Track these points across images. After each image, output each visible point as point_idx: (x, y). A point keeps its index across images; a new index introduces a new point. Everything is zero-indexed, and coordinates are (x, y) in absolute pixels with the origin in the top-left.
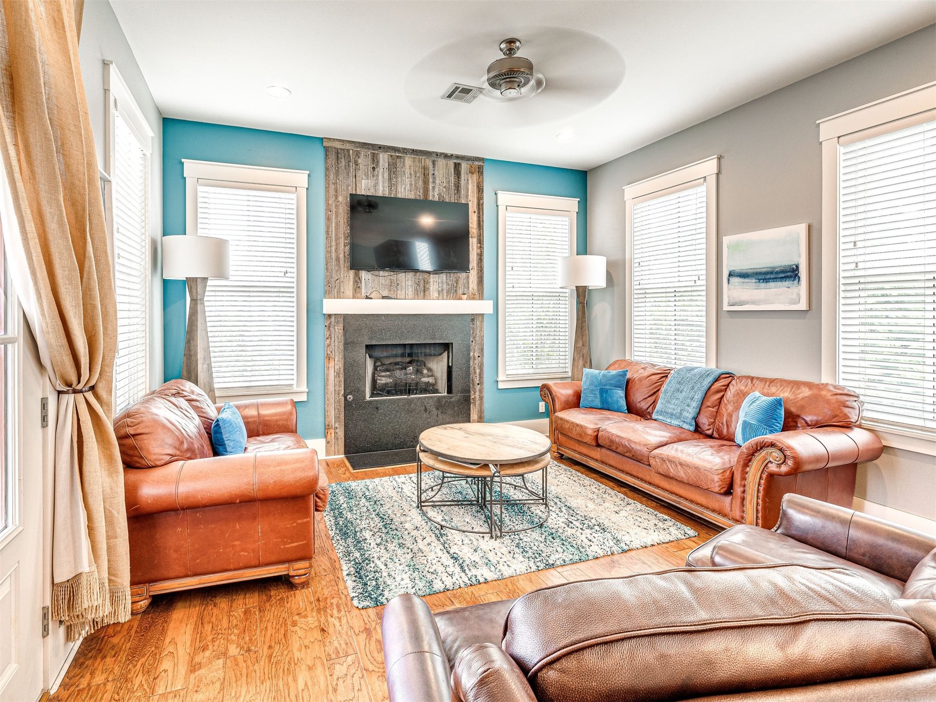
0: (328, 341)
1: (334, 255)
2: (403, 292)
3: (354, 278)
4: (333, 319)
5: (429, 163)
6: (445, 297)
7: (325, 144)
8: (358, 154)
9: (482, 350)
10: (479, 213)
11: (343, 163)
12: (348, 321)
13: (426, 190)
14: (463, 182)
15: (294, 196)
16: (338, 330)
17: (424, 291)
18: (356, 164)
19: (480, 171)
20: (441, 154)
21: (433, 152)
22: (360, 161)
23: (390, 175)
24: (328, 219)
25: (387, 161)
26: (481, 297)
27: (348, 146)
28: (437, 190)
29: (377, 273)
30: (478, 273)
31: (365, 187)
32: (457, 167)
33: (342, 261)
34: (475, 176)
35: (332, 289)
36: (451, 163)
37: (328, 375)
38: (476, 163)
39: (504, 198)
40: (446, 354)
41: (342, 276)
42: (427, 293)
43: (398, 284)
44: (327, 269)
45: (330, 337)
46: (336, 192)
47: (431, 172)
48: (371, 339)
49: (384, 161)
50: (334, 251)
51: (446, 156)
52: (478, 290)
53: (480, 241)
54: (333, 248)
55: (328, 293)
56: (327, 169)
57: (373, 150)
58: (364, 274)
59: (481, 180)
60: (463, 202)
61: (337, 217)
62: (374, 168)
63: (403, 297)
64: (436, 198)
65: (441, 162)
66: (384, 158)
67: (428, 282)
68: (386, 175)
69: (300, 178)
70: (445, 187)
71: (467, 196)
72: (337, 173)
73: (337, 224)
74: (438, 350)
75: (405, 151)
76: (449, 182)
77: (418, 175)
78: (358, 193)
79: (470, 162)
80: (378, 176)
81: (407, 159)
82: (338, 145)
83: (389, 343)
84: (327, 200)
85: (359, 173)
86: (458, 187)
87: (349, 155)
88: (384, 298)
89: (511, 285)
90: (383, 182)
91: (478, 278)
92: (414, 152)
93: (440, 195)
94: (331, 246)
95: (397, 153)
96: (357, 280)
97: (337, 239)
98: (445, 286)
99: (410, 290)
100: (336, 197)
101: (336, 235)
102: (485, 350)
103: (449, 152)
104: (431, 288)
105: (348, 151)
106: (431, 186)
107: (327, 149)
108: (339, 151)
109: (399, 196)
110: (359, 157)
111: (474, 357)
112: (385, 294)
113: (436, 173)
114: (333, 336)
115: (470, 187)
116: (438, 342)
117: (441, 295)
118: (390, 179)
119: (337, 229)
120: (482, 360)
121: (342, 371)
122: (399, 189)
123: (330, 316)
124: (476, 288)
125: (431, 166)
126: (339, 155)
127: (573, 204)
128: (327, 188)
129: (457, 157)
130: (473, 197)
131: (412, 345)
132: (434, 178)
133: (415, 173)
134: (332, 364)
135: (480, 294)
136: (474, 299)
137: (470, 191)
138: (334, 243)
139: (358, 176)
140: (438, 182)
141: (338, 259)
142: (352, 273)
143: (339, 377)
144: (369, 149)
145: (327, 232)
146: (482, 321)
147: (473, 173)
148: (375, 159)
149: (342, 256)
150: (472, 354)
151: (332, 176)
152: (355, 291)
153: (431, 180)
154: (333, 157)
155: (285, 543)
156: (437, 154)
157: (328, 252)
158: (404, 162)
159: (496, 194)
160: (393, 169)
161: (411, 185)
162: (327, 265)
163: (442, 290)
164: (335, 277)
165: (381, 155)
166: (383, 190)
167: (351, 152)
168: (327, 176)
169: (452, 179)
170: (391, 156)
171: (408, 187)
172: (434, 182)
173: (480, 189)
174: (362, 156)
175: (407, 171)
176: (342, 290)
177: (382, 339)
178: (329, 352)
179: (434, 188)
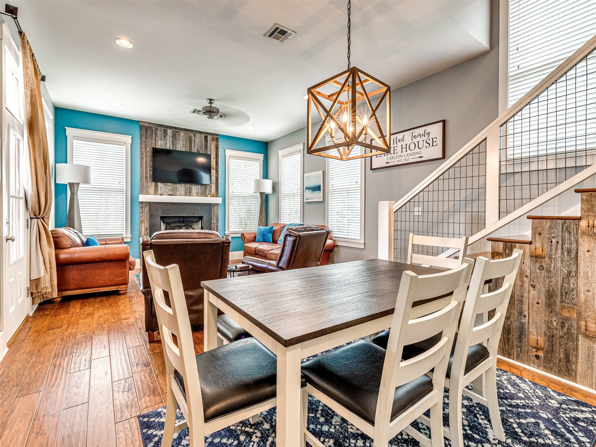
0: (142, 214)
1: (144, 175)
2: (179, 193)
3: (155, 186)
4: (144, 204)
5: (192, 135)
6: (200, 195)
7: (140, 124)
8: (157, 130)
9: (217, 220)
10: (216, 159)
11: (149, 133)
12: (151, 205)
13: (191, 147)
14: (209, 144)
15: (124, 147)
16: (147, 209)
17: (190, 193)
18: (156, 134)
19: (217, 140)
20: (198, 131)
21: (194, 130)
22: (158, 132)
23: (173, 139)
24: (142, 158)
25: (171, 133)
26: (217, 196)
27: (152, 126)
28: (196, 147)
29: (166, 184)
30: (216, 186)
31: (160, 144)
32: (206, 138)
33: (149, 178)
34: (215, 142)
35: (144, 190)
36: (203, 136)
37: (141, 230)
38: (215, 136)
39: (228, 152)
40: (200, 221)
41: (149, 185)
42: (191, 193)
43: (177, 189)
44: (141, 181)
45: (142, 212)
46: (146, 146)
47: (193, 139)
48: (163, 213)
49: (170, 133)
50: (144, 173)
51: (201, 132)
52: (216, 193)
53: (217, 171)
54: (144, 172)
55: (142, 192)
56: (141, 135)
57: (165, 128)
58: (160, 184)
59: (217, 144)
60: (209, 153)
61: (146, 157)
62: (165, 136)
63: (179, 195)
64: (196, 151)
65: (198, 135)
66: (170, 132)
67: (191, 189)
68: (171, 139)
69: (128, 139)
70: (200, 146)
71: (211, 151)
72: (146, 138)
73: (146, 161)
74: (197, 220)
75: (180, 129)
76: (202, 144)
77: (187, 140)
78: (157, 147)
79: (212, 136)
80: (167, 140)
81: (181, 133)
82: (147, 125)
83: (172, 215)
84: (141, 149)
85: (157, 138)
86: (206, 146)
87: (152, 130)
88: (169, 195)
89: (232, 191)
90: (169, 143)
91: (216, 187)
92: (185, 130)
93: (197, 150)
94: (143, 171)
95: (176, 130)
96: (156, 187)
97: (146, 167)
98: (200, 191)
99: (183, 192)
100: (146, 148)
101: (146, 166)
102: (219, 220)
103: (202, 131)
104: (193, 191)
105: (152, 127)
106: (193, 145)
107: (141, 127)
108: (147, 127)
109: (177, 149)
110: (157, 131)
111: (214, 223)
112: (170, 193)
113: (196, 140)
114: (144, 212)
115: (212, 147)
116: (196, 216)
117: (198, 194)
118: (173, 142)
119: (146, 163)
120: (218, 224)
121: (149, 228)
122: (177, 146)
123: (142, 203)
124: (215, 192)
125: (193, 137)
126: (147, 130)
127: (261, 156)
128: (141, 144)
129: (206, 133)
130: (214, 151)
131: (184, 217)
132: (195, 142)
133: (186, 139)
134: (143, 225)
135: (217, 195)
136: (214, 197)
137: (212, 149)
138: (144, 170)
139: (157, 139)
140: (196, 144)
141: (146, 177)
142: (154, 183)
143: (147, 231)
144: (162, 127)
145: (141, 164)
146: (218, 207)
147: (213, 141)
148: (165, 132)
149: (148, 175)
150: (212, 222)
151: (144, 139)
152: (155, 191)
153: (193, 143)
154: (144, 130)
155: (117, 278)
156: (196, 131)
157: (142, 173)
158: (180, 134)
159: (225, 150)
160: (174, 137)
161: (183, 144)
162: (141, 179)
163: (199, 192)
164: (145, 185)
165: (168, 130)
166: (169, 147)
167: (153, 128)
168: (141, 139)
169: (203, 143)
170: (174, 131)
171: (182, 145)
172: (195, 144)
173: (217, 148)
174: (159, 130)
175: (181, 138)
176: (148, 191)
177: (169, 214)
178: (142, 219)
179: (194, 147)
